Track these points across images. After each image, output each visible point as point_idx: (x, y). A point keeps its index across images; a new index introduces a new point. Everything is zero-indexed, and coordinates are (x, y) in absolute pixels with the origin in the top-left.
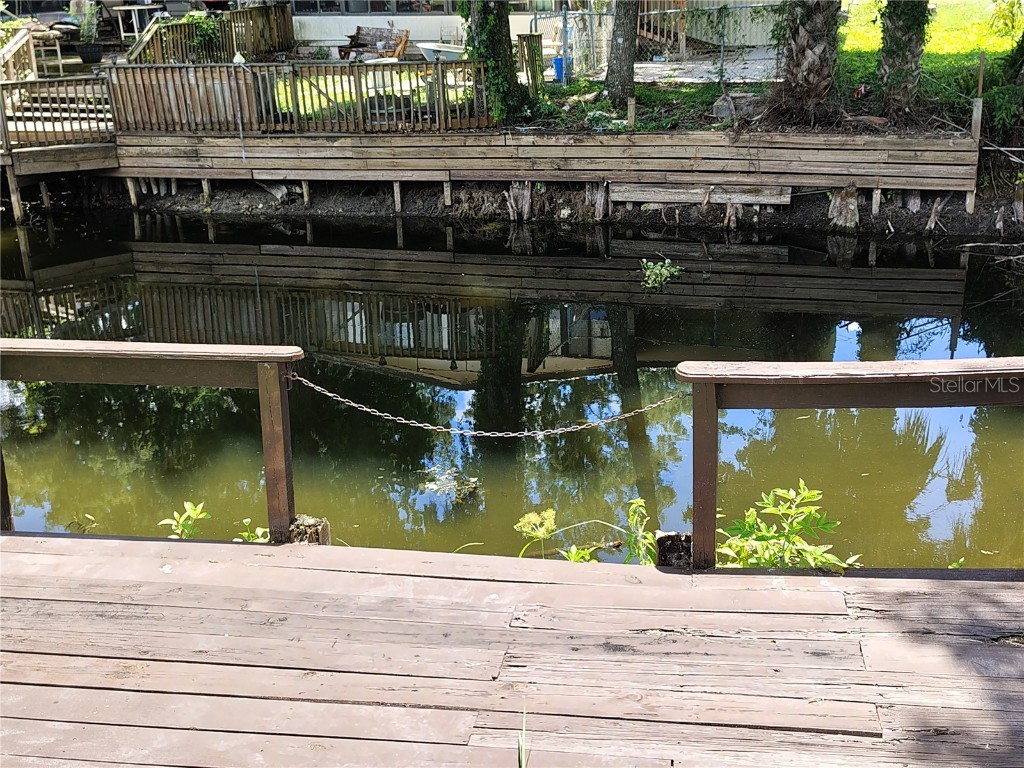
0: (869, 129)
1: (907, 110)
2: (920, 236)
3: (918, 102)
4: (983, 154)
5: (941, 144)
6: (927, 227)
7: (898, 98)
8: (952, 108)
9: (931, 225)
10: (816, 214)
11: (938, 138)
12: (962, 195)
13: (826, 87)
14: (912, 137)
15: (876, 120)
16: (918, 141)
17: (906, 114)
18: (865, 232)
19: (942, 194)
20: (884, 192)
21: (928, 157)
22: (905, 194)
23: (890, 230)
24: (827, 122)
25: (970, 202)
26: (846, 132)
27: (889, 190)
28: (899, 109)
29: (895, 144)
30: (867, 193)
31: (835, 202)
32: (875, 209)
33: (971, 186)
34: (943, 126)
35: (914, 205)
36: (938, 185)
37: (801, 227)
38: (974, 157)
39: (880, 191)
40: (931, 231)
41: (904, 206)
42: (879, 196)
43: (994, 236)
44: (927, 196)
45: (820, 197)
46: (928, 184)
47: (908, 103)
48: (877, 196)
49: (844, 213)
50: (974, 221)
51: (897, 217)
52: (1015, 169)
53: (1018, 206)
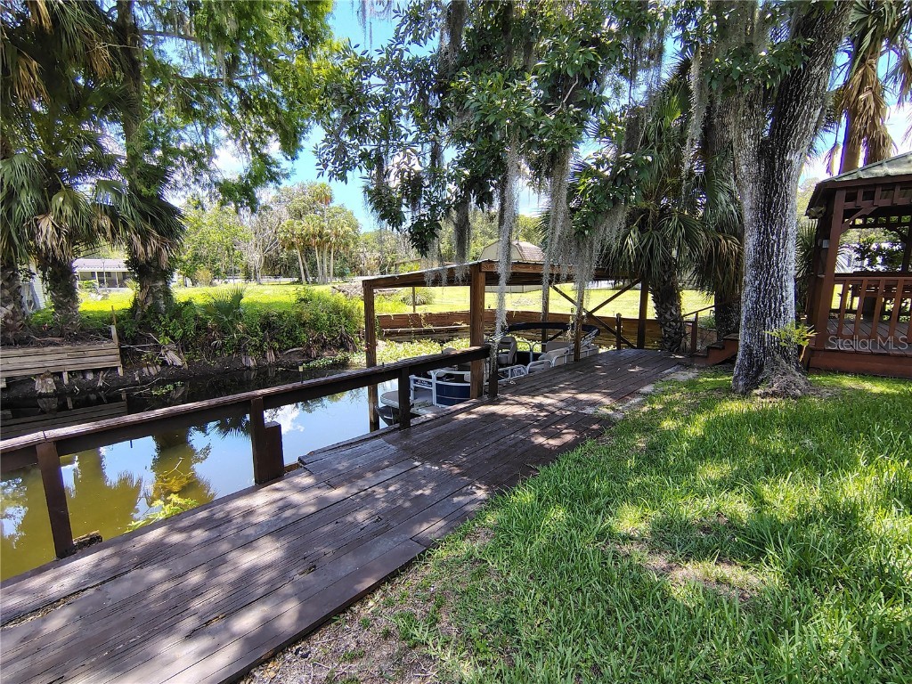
0: (51, 344)
1: (75, 333)
2: (95, 390)
3: (82, 329)
4: (123, 351)
5: (98, 347)
6: (98, 385)
7: (69, 328)
8: (101, 331)
9: (100, 384)
10: (26, 389)
11: (96, 344)
12: (116, 368)
13: (20, 326)
14: (80, 345)
15: (57, 340)
16: (84, 347)
17: (75, 335)
18: (60, 394)
19: (105, 369)
20: (70, 373)
21: (91, 353)
22: (83, 372)
23: (77, 390)
24: (23, 342)
25: (120, 371)
26: (38, 346)
27: (72, 371)
28: (71, 333)
29: (71, 349)
30: (60, 374)
31: (38, 382)
32: (66, 381)
33: (118, 364)
34: (98, 339)
35: (90, 377)
36: (100, 365)
37: (17, 398)
38: (118, 351)
39: (67, 372)
40: (101, 387)
41: (84, 378)
42: (67, 375)
43: (136, 384)
44: (95, 371)
45: (29, 380)
46: (94, 366)
47: (75, 330)
48: (65, 376)
49: (45, 387)
50: (123, 378)
51: (80, 383)
52: (140, 354)
53: (145, 369)
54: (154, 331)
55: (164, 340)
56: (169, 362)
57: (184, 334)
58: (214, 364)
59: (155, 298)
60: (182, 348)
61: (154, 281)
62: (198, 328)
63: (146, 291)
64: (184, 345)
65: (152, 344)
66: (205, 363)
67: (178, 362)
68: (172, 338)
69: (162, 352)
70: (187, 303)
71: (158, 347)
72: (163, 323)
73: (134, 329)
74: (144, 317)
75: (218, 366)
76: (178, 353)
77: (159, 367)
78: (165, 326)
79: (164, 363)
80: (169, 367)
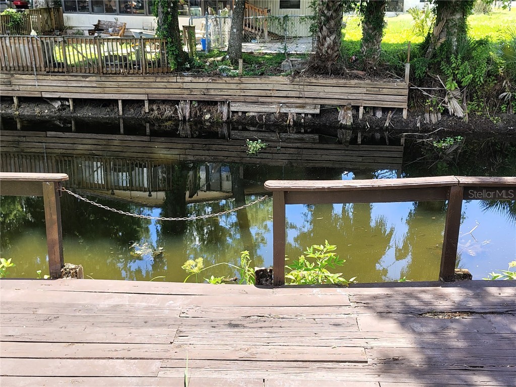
0: (357, 77)
1: (375, 68)
2: (382, 129)
3: (380, 65)
4: (410, 91)
5: (391, 85)
6: (385, 125)
7: (370, 62)
8: (396, 68)
9: (387, 124)
10: (332, 118)
11: (390, 82)
12: (401, 110)
13: (336, 56)
14: (377, 81)
15: (361, 73)
16: (380, 83)
17: (374, 70)
18: (356, 127)
19: (392, 109)
20: (365, 108)
21: (385, 91)
22: (375, 109)
23: (367, 126)
24: (337, 73)
25: (405, 113)
26: (346, 78)
27: (367, 107)
28: (371, 68)
29: (370, 84)
30: (357, 108)
31: (341, 112)
32: (361, 116)
33: (405, 106)
34: (391, 76)
35: (379, 114)
36: (390, 105)
37: (325, 125)
38: (406, 92)
39: (363, 107)
40: (387, 127)
41: (374, 115)
42: (362, 110)
43: (416, 130)
44: (385, 110)
45: (334, 110)
46: (385, 104)
47: (375, 65)
48: (361, 110)
49: (345, 118)
50: (407, 123)
51: (371, 120)
52: (425, 98)
53: (427, 115)
54: (441, 72)
55: (451, 86)
56: (451, 110)
57: (473, 80)
58: (497, 121)
59: (449, 34)
60: (467, 97)
61: (453, 14)
62: (489, 74)
63: (441, 24)
64: (469, 93)
65: (437, 88)
66: (487, 118)
67: (460, 113)
68: (459, 83)
69: (446, 99)
70: (481, 43)
71: (443, 93)
72: (454, 65)
73: (424, 69)
74: (434, 56)
75: (500, 124)
76: (461, 102)
77: (440, 115)
78: (454, 69)
79: (446, 112)
80: (450, 116)
